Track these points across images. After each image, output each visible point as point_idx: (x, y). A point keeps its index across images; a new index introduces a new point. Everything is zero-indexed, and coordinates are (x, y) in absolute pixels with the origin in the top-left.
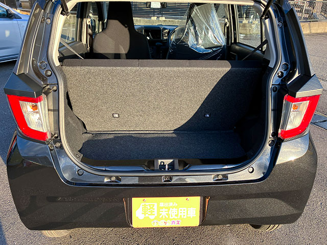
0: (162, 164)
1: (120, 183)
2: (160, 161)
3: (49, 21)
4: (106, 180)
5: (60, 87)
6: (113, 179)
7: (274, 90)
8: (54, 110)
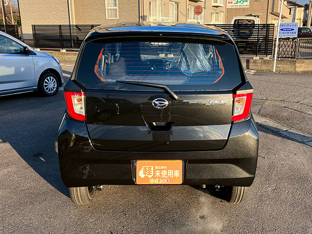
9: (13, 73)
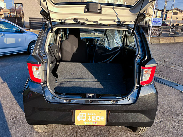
0: (89, 95)
1: (71, 103)
2: (88, 94)
3: (46, 35)
4: (65, 101)
5: (48, 61)
6: (68, 101)
7: (137, 64)
8: (45, 71)
9: (14, 42)
